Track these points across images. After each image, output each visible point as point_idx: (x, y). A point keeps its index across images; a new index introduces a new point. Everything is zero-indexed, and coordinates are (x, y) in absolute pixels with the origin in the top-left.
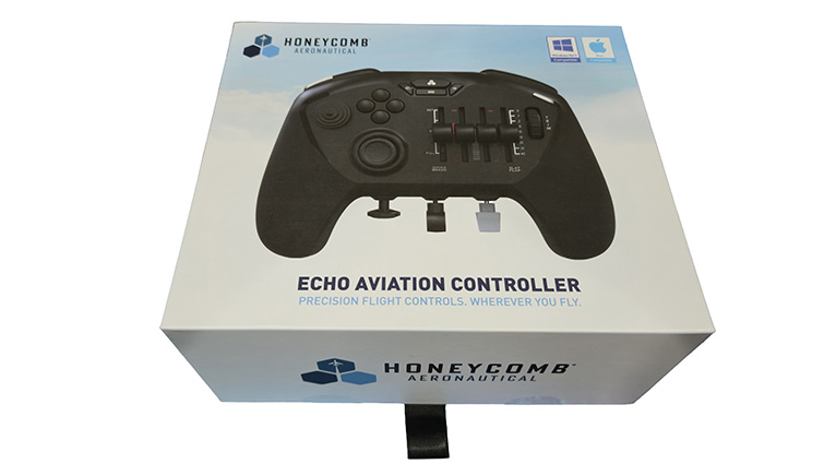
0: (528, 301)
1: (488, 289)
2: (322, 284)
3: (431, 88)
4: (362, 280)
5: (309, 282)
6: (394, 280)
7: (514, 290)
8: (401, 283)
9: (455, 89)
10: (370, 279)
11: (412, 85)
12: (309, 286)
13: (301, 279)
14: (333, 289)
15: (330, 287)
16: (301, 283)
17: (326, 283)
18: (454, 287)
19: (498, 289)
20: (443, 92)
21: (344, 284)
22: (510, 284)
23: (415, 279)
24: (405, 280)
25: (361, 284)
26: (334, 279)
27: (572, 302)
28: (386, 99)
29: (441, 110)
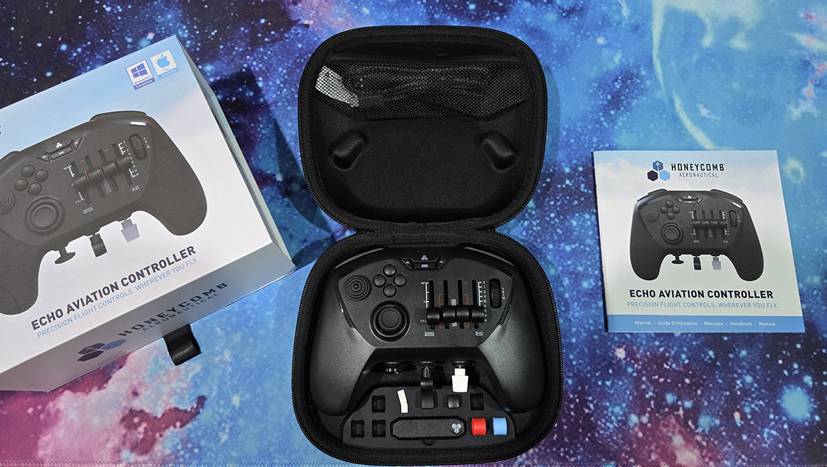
0: (168, 273)
1: (144, 276)
2: (47, 320)
3: (61, 149)
4: (69, 306)
5: (38, 322)
6: (88, 297)
7: (158, 269)
8: (92, 297)
9: (77, 143)
10: (74, 303)
11: (46, 153)
12: (39, 324)
13: (33, 323)
14: (54, 319)
15: (52, 319)
16: (34, 325)
17: (49, 318)
18: (124, 285)
19: (149, 274)
20: (69, 149)
21: (59, 314)
22: (155, 267)
23: (99, 291)
24: (94, 294)
25: (70, 309)
26: (52, 313)
27: (192, 262)
28: (33, 173)
29: (73, 164)
